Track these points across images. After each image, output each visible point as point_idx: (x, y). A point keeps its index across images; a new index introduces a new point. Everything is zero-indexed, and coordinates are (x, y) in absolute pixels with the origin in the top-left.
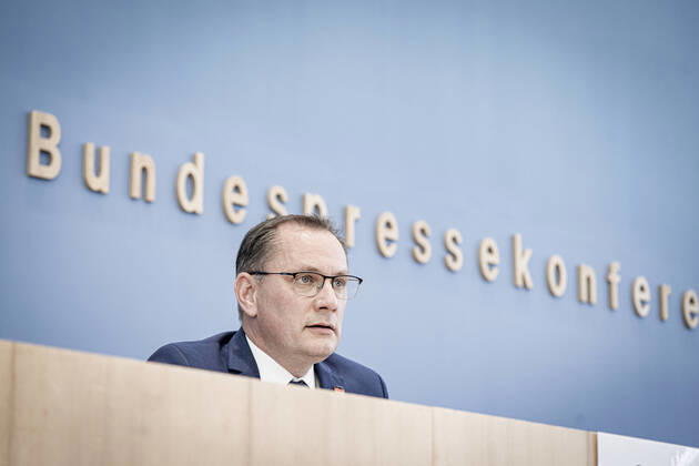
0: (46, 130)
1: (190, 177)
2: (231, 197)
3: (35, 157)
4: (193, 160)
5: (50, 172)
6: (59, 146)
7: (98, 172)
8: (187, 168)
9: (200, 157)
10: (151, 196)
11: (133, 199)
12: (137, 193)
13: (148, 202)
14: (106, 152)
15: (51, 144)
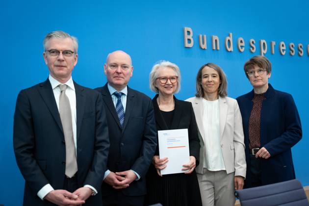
0: (189, 32)
1: (229, 40)
2: (240, 44)
3: (186, 41)
4: (229, 36)
5: (191, 45)
6: (192, 37)
7: (203, 43)
8: (228, 38)
9: (231, 34)
10: (218, 48)
11: (213, 50)
12: (214, 48)
13: (217, 50)
14: (205, 36)
15: (190, 37)
